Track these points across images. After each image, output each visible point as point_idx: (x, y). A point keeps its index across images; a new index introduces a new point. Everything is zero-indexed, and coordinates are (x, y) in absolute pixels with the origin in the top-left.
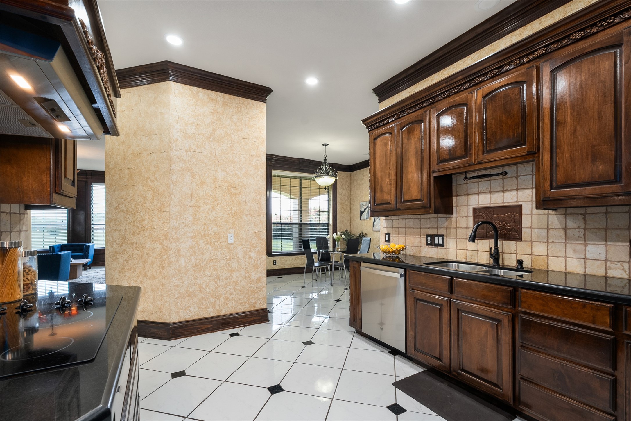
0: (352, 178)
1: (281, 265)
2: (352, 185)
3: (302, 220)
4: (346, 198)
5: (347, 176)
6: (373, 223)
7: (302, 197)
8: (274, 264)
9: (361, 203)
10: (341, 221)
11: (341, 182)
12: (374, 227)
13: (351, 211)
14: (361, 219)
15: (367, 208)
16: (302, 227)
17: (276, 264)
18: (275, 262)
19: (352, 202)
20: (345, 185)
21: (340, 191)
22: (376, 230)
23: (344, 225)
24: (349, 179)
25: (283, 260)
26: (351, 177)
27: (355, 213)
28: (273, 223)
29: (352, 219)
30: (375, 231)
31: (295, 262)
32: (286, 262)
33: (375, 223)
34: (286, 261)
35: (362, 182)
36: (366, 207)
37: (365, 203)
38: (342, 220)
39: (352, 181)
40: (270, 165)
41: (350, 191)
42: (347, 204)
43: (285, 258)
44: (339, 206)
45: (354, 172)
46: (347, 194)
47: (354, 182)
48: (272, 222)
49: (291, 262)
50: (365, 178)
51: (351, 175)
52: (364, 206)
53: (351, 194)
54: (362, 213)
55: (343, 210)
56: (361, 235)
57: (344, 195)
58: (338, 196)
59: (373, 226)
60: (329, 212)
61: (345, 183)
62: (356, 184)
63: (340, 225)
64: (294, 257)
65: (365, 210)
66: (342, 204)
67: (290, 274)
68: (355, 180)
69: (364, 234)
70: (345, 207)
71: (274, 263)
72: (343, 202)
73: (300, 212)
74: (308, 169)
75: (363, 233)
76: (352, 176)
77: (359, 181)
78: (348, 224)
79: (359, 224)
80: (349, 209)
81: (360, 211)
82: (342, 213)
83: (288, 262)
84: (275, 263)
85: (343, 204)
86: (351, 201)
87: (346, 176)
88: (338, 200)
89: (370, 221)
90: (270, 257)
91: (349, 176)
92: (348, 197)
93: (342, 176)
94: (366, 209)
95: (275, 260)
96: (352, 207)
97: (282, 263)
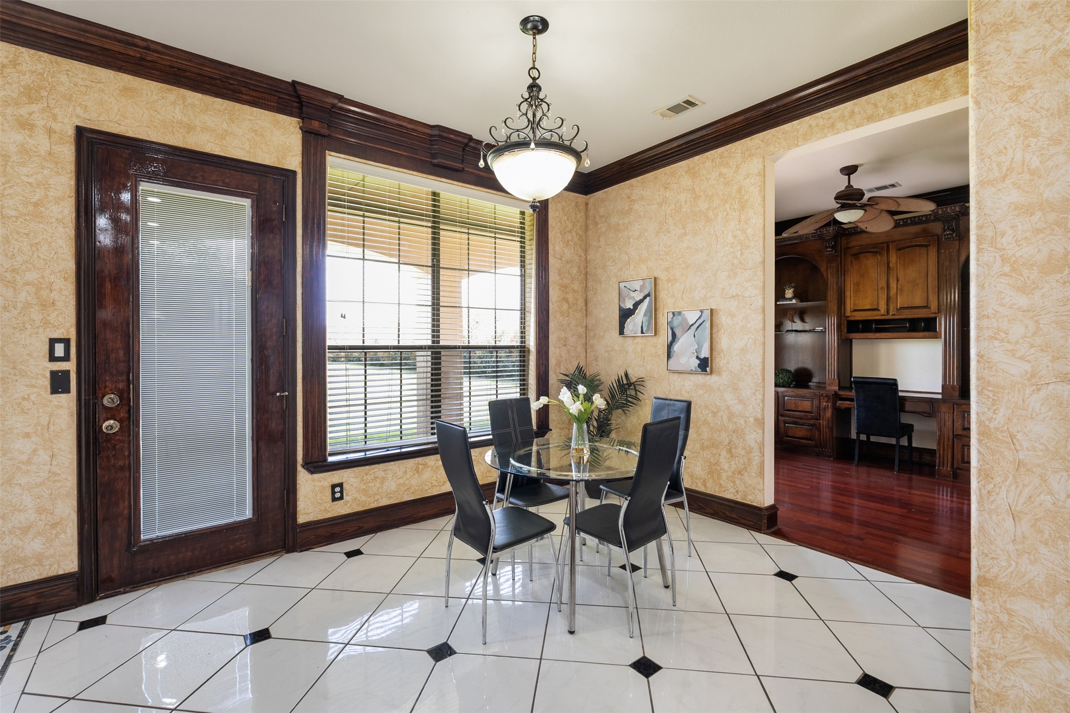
0: (591, 213)
1: (364, 498)
2: (590, 233)
3: (438, 337)
4: (575, 271)
5: (576, 206)
6: (670, 346)
7: (438, 261)
8: (334, 499)
9: (622, 285)
10: (559, 339)
11: (560, 221)
12: (671, 361)
13: (586, 310)
14: (621, 332)
15: (645, 298)
16: (440, 358)
17: (341, 498)
18: (337, 492)
19: (590, 284)
20: (570, 232)
21: (557, 248)
22: (680, 368)
23: (568, 351)
24: (582, 214)
25: (369, 478)
26: (587, 209)
27: (602, 316)
28: (331, 348)
29: (592, 334)
30: (674, 372)
31: (415, 481)
32: (382, 483)
33: (676, 347)
34: (384, 479)
35: (626, 221)
36: (641, 297)
37: (637, 285)
38: (563, 335)
39: (590, 222)
40: (317, 134)
41: (586, 251)
42: (576, 288)
43: (378, 469)
44: (554, 294)
45: (600, 194)
46: (577, 258)
47: (597, 224)
48: (329, 343)
49: (401, 481)
50: (636, 207)
51: (587, 204)
52: (632, 294)
53: (586, 260)
54: (625, 314)
55: (565, 306)
56: (625, 382)
57: (567, 262)
58: (553, 263)
59: (669, 356)
60: (523, 311)
61: (570, 226)
62: (603, 230)
63: (558, 351)
64: (411, 462)
65: (637, 305)
66: (564, 288)
67: (397, 526)
68: (601, 217)
69: (633, 380)
70: (570, 297)
71: (333, 493)
72: (566, 281)
73: (433, 309)
74: (459, 165)
75: (630, 376)
76: (589, 206)
77: (614, 220)
78: (580, 349)
79: (617, 348)
80: (581, 303)
81: (621, 309)
82: (562, 314)
83: (391, 485)
84: (338, 495)
85: (566, 287)
86: (586, 280)
87: (574, 204)
88: (553, 276)
89: (655, 339)
90: (316, 476)
91: (582, 207)
92: (579, 267)
93: (564, 203)
94: (641, 301)
95: (336, 481)
96: (589, 297)
97: (365, 492)
